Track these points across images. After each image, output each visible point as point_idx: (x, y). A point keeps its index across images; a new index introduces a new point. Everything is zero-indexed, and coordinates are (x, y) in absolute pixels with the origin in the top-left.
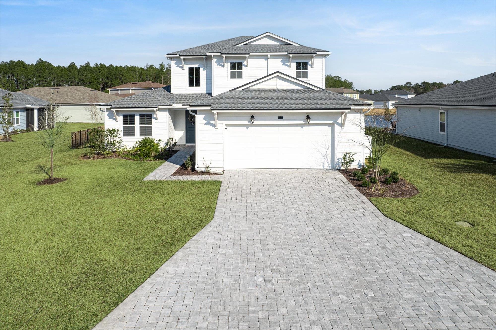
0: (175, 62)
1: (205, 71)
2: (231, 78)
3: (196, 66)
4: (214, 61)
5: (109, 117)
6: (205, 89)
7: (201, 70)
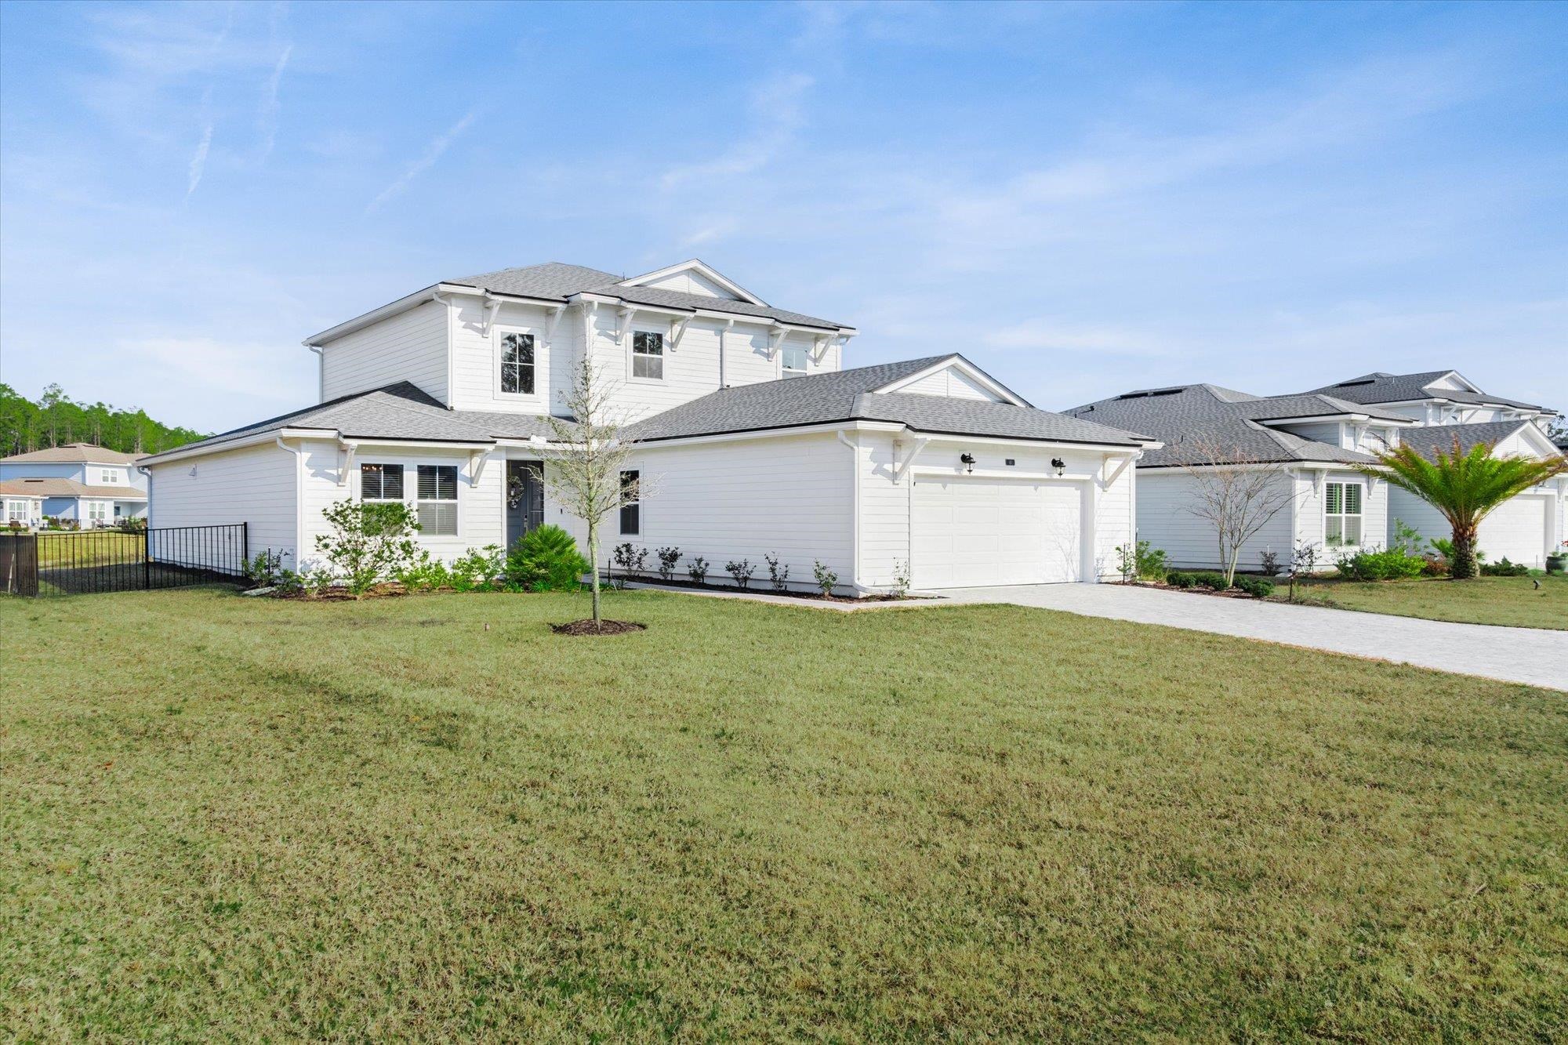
0: (460, 310)
1: (547, 351)
2: (636, 374)
3: (525, 331)
4: (591, 320)
5: (312, 471)
6: (548, 404)
7: (537, 344)
